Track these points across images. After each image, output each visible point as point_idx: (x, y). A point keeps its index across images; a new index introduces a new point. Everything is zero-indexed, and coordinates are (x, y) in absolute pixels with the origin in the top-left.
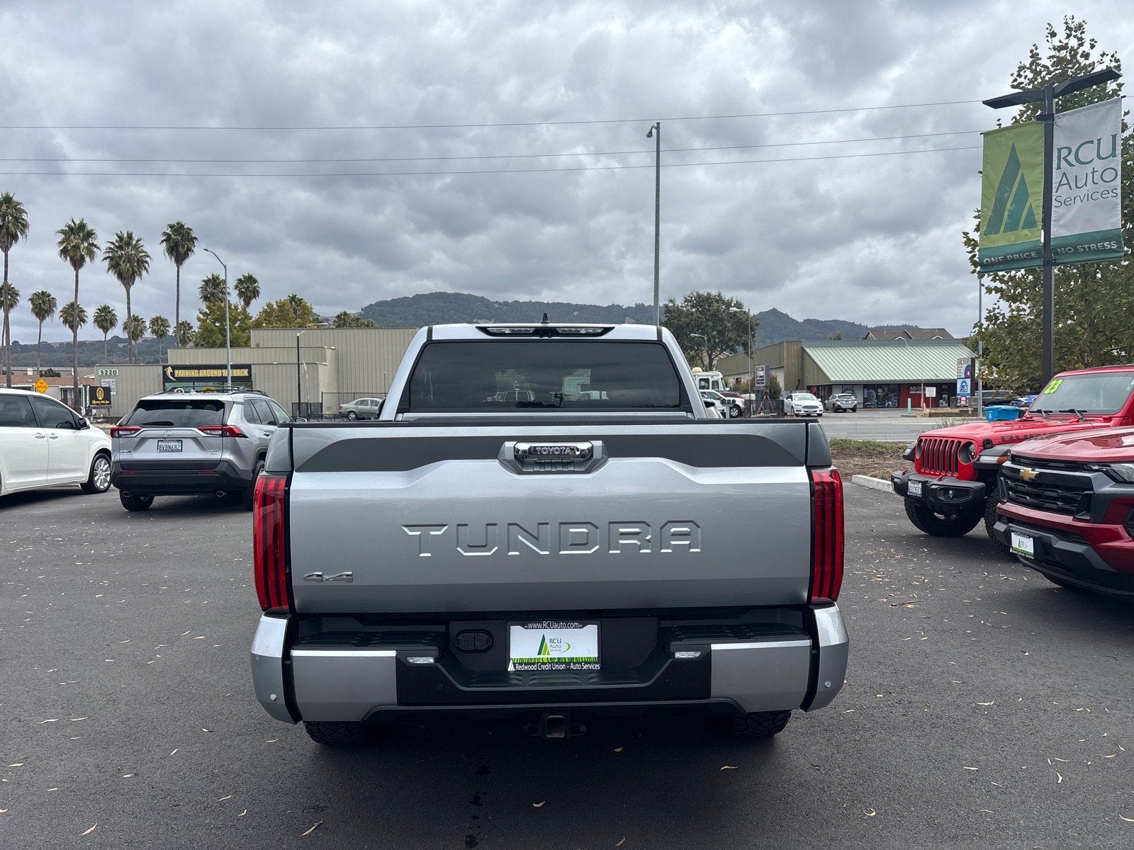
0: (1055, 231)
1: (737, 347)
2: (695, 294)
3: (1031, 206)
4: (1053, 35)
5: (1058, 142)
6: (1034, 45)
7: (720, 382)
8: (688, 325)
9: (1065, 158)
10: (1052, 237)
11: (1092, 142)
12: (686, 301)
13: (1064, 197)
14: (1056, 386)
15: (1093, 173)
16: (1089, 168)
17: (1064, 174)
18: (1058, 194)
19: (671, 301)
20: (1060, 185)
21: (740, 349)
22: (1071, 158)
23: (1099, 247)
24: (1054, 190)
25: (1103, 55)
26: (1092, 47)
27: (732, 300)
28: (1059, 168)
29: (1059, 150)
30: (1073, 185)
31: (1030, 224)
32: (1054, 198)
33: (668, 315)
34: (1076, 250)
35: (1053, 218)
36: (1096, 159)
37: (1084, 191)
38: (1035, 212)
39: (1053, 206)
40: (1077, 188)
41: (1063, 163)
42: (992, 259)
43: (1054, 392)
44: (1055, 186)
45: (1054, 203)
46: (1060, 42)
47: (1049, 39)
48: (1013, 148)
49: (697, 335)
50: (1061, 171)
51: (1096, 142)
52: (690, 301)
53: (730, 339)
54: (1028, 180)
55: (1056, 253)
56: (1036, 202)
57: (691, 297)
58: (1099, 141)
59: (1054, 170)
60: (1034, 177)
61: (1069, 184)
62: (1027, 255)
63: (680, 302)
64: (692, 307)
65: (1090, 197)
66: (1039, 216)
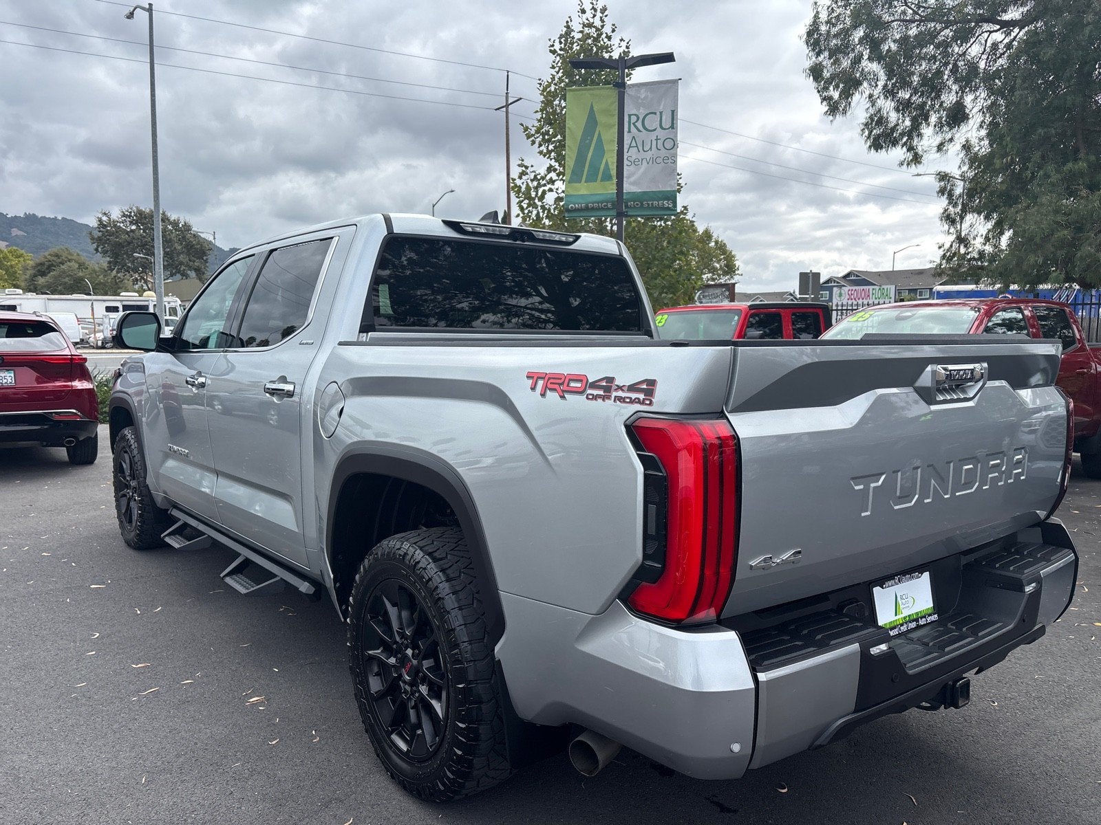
0: (628, 187)
1: (189, 272)
2: (134, 209)
3: (607, 163)
4: (583, 11)
5: (629, 109)
6: (570, 17)
7: (179, 309)
8: (129, 243)
9: (634, 124)
10: (624, 191)
11: (655, 114)
12: (124, 215)
13: (634, 157)
14: (663, 321)
15: (657, 140)
16: (653, 136)
17: (634, 137)
18: (629, 154)
19: (105, 214)
20: (630, 147)
21: (192, 274)
22: (639, 125)
23: (660, 204)
24: (625, 150)
25: (622, 40)
26: (613, 31)
27: (178, 220)
28: (629, 132)
29: (630, 116)
30: (641, 148)
31: (607, 177)
32: (625, 157)
33: (102, 229)
34: (642, 204)
35: (625, 175)
36: (659, 129)
37: (648, 155)
38: (610, 167)
39: (625, 165)
40: (644, 151)
41: (633, 129)
42: (577, 205)
43: (663, 326)
44: (626, 147)
45: (626, 162)
46: (587, 19)
47: (580, 14)
48: (592, 107)
49: (141, 255)
50: (631, 135)
51: (658, 113)
52: (130, 216)
53: (181, 263)
54: (603, 138)
55: (627, 206)
56: (611, 159)
57: (131, 212)
58: (661, 113)
59: (626, 133)
60: (610, 135)
61: (637, 146)
62: (605, 206)
63: (116, 214)
64: (131, 223)
65: (654, 160)
66: (614, 172)
